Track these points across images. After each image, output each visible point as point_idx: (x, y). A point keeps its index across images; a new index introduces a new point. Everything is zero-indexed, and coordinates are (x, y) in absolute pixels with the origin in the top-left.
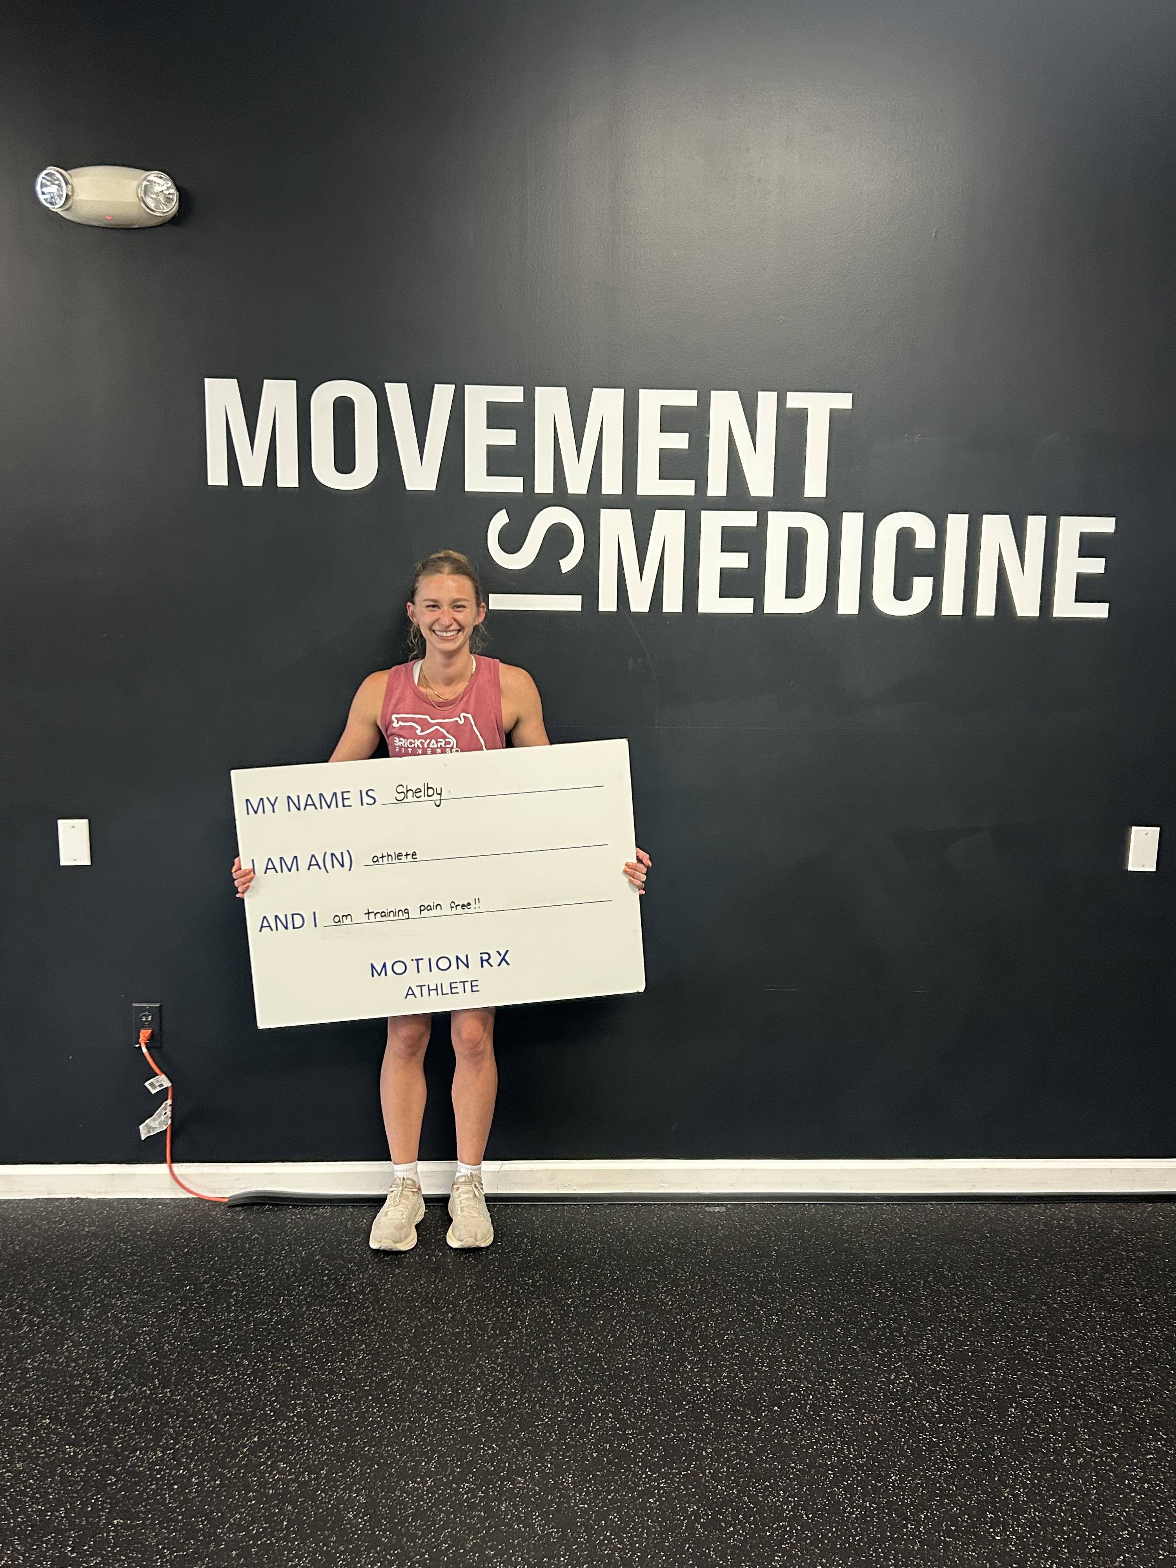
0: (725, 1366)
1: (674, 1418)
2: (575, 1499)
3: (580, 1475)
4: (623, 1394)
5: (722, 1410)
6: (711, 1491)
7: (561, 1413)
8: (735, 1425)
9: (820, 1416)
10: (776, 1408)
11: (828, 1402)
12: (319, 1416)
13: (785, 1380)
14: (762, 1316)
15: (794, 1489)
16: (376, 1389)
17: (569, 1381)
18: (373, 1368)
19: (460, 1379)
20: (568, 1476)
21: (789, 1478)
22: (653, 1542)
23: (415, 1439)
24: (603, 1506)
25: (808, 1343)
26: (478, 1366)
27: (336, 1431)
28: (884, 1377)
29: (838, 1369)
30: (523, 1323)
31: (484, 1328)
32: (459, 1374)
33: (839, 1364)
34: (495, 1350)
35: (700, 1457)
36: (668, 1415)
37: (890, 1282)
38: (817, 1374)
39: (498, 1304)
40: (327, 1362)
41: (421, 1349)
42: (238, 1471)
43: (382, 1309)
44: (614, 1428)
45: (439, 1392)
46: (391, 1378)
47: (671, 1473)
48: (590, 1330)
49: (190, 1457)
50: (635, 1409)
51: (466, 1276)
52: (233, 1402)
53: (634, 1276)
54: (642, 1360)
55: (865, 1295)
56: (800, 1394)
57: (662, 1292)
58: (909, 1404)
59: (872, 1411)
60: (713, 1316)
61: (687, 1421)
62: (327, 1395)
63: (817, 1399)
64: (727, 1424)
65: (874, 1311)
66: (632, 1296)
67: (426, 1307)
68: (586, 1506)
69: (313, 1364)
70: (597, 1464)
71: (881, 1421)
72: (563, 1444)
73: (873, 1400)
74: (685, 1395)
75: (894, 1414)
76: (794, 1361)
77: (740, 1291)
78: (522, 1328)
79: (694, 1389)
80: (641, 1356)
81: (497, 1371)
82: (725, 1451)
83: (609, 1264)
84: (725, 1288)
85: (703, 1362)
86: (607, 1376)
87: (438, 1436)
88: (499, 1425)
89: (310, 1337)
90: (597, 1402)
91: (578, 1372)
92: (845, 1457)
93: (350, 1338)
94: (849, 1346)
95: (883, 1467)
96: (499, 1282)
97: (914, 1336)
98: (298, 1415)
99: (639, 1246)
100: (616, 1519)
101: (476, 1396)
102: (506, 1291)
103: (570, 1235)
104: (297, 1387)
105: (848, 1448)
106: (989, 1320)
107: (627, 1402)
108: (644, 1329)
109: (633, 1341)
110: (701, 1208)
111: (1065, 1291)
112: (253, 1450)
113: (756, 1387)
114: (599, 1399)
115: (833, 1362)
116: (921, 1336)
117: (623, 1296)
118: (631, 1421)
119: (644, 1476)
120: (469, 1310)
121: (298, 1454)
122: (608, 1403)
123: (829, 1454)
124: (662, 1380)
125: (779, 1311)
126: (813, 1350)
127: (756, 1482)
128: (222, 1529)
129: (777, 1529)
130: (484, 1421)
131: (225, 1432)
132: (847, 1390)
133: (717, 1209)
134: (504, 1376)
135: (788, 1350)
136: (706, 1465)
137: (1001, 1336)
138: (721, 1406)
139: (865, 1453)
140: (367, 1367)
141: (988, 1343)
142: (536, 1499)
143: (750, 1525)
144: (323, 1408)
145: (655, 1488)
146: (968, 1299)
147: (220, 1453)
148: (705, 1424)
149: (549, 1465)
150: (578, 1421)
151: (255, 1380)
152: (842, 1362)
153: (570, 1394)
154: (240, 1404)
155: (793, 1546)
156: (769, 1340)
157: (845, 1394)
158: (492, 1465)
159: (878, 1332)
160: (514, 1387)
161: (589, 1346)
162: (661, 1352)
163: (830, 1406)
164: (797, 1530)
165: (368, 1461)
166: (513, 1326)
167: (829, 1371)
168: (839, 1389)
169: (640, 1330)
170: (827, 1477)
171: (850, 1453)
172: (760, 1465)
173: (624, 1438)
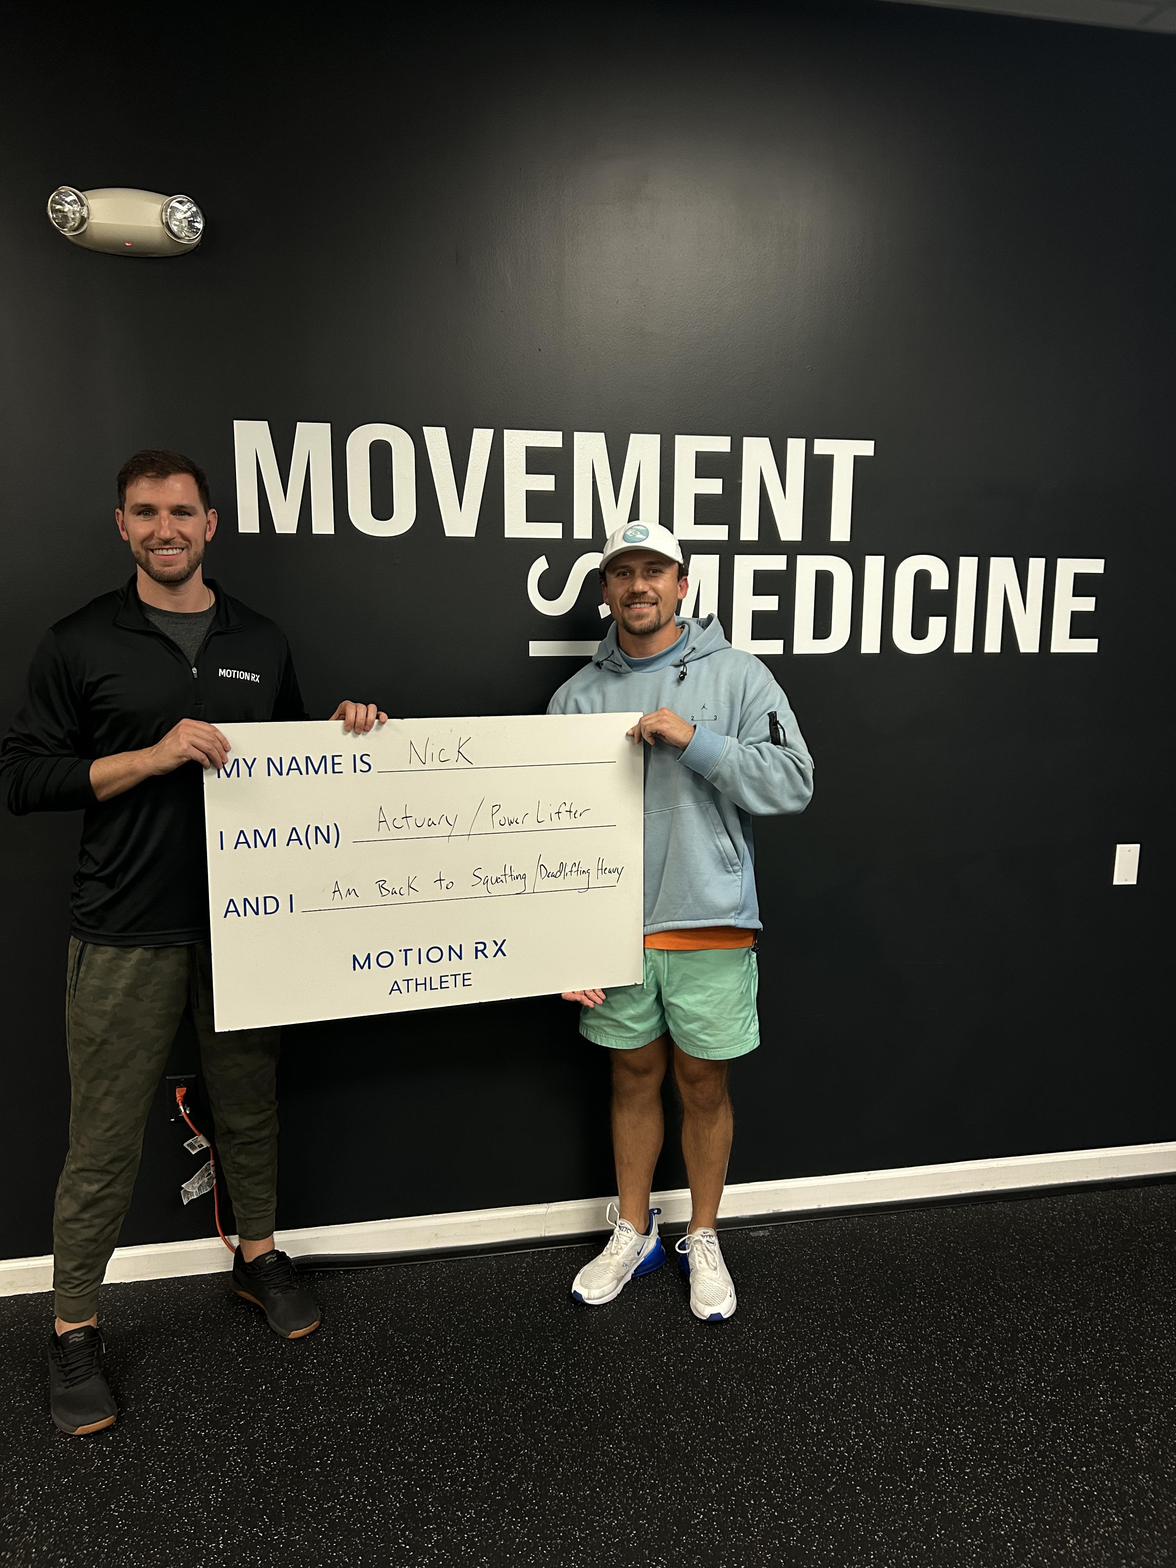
0: (849, 1422)
1: (828, 1497)
5: (870, 1479)
8: (892, 1498)
10: (921, 1470)
11: (967, 1454)
12: (461, 1543)
14: (858, 1356)
39: (595, 1370)
40: (445, 1468)
41: (538, 1439)
44: (774, 1517)
45: (576, 1493)
46: (520, 1481)
48: (699, 1392)
50: (784, 1489)
52: (359, 1535)
56: (936, 1449)
59: (1013, 1461)
60: (811, 1361)
61: (841, 1498)
62: (459, 1513)
63: (955, 1453)
64: (883, 1497)
65: (959, 1337)
71: (1027, 1472)
73: (1007, 1446)
74: (826, 1464)
75: (1035, 1462)
76: (912, 1408)
79: (831, 1455)
80: (763, 1419)
81: (627, 1458)
82: (896, 1532)
85: (827, 1421)
86: (738, 1450)
88: (655, 1529)
91: (709, 1449)
93: (458, 1434)
94: (955, 1383)
95: (1055, 1530)
97: (1009, 1363)
102: (597, 1354)
104: (423, 1507)
105: (1012, 1511)
107: (773, 1482)
109: (747, 1401)
113: (889, 1445)
114: (743, 1480)
115: (949, 1404)
116: (1015, 1362)
120: (569, 1381)
122: (755, 1486)
123: (997, 1520)
124: (796, 1448)
133: (762, 1233)
151: (374, 1503)
152: (958, 1403)
153: (712, 1479)
159: (973, 1362)
160: (651, 1477)
161: (707, 1413)
167: (951, 1416)
168: (970, 1438)
171: (1017, 1517)
173: (789, 1530)
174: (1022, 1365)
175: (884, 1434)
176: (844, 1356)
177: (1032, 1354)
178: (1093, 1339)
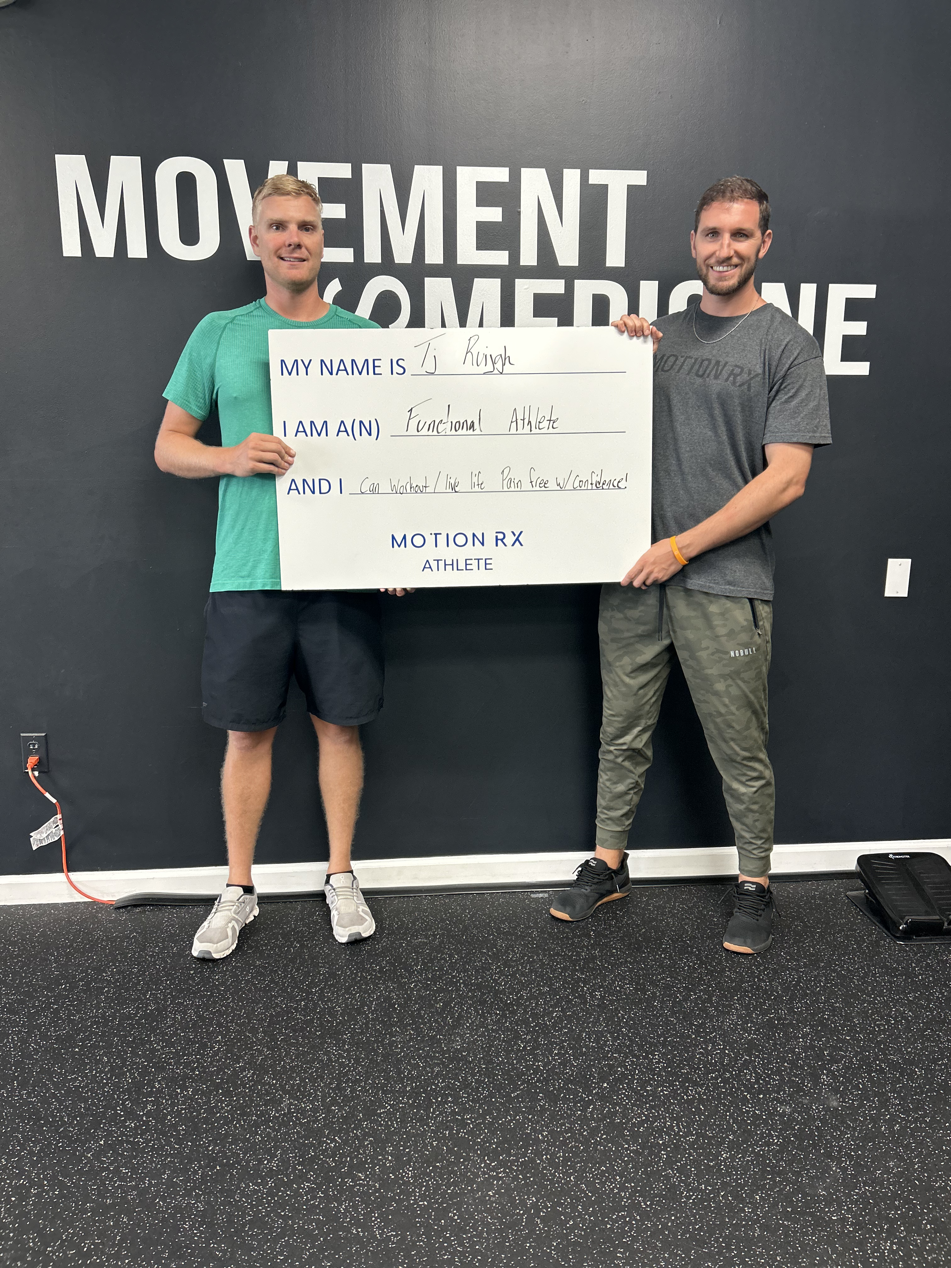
0: (556, 1043)
1: (510, 1100)
2: (415, 1196)
3: (420, 1168)
4: (462, 1077)
5: (555, 1089)
6: (548, 1180)
7: (403, 1099)
8: (568, 1105)
9: (647, 1091)
10: (605, 1085)
11: (653, 1075)
12: (169, 1113)
13: (612, 1055)
14: (586, 993)
15: (630, 1173)
16: (227, 1083)
17: (410, 1065)
18: (226, 1060)
19: (308, 1068)
20: (408, 1170)
21: (623, 1161)
22: (493, 1242)
23: (260, 1135)
24: (442, 1203)
25: (629, 1016)
26: (327, 1053)
27: (183, 1130)
28: (702, 1048)
29: (659, 1042)
30: (370, 1008)
31: (333, 1014)
32: (307, 1062)
33: (659, 1036)
34: (342, 1036)
35: (537, 1142)
36: (504, 1096)
37: (696, 956)
38: (641, 1047)
39: (347, 990)
40: (184, 1055)
41: (274, 1039)
42: (79, 1180)
43: (241, 999)
44: (453, 1113)
45: (287, 1082)
46: (243, 1069)
47: (509, 1161)
48: (431, 1012)
49: (34, 1165)
50: (473, 1091)
51: (320, 965)
52: (86, 1101)
53: (470, 959)
54: (478, 1041)
55: (676, 969)
56: (626, 1069)
57: (495, 973)
58: (728, 1075)
59: (695, 1084)
60: (542, 994)
61: (522, 1102)
62: (179, 1091)
63: (643, 1073)
64: (560, 1104)
65: (685, 984)
66: (469, 977)
67: (281, 996)
68: (426, 1203)
69: (169, 1059)
70: (437, 1154)
71: (705, 1094)
72: (404, 1133)
73: (695, 1072)
74: (520, 1075)
75: (716, 1087)
76: (618, 1035)
77: (565, 969)
78: (369, 1013)
79: (528, 1068)
80: (479, 1036)
81: (344, 1058)
82: (561, 1133)
83: (448, 949)
84: (551, 967)
85: (536, 1040)
86: (446, 1058)
87: (283, 1130)
88: (342, 1115)
89: (171, 1030)
90: (437, 1085)
91: (419, 1056)
92: (675, 1135)
93: (207, 1030)
94: (666, 1019)
95: (712, 1145)
96: (350, 969)
97: (724, 1006)
98: (148, 1114)
99: (475, 932)
100: (456, 1217)
101: (322, 1085)
102: (355, 978)
103: (414, 923)
104: (151, 1084)
105: (678, 1125)
106: (788, 988)
107: (466, 1085)
108: (480, 1009)
109: (470, 1021)
110: (527, 895)
111: (849, 958)
112: (97, 1156)
113: (585, 1063)
114: (439, 1082)
115: (654, 1034)
116: (730, 1006)
117: (461, 978)
118: (469, 1105)
119: (483, 1165)
120: (321, 997)
121: (142, 1157)
122: (448, 1087)
123: (660, 1131)
124: (498, 1060)
125: (600, 987)
126: (635, 1023)
127: (592, 1168)
128: (53, 1247)
129: (616, 1221)
130: (329, 1111)
131: (72, 1136)
132: (670, 1063)
133: (541, 895)
134: (350, 1062)
135: (611, 1025)
136: (543, 1150)
137: (801, 1003)
138: (554, 1085)
139: (694, 1129)
140: (221, 1058)
141: (791, 1010)
142: (377, 1198)
143: (590, 1217)
144: (173, 1105)
145: (494, 1178)
146: (766, 969)
147: (64, 1160)
148: (540, 1105)
149: (390, 1158)
150: (419, 1107)
151: (111, 1078)
152: (662, 1035)
153: (412, 1079)
154: (93, 1104)
155: (634, 1239)
156: (594, 1016)
157: (667, 1067)
158: (334, 1161)
159: (691, 1004)
160: (359, 1074)
161: (430, 1028)
162: (496, 1031)
163: (655, 1080)
164: (636, 1220)
165: (212, 1160)
166: (359, 1011)
167: (651, 1044)
168: (662, 1062)
169: (476, 1011)
170: (660, 1158)
171: (680, 1130)
172: (595, 1149)
173: (463, 1124)
174: (736, 1009)
175: (583, 1054)
176: (574, 991)
177: (749, 1001)
178: (812, 992)
